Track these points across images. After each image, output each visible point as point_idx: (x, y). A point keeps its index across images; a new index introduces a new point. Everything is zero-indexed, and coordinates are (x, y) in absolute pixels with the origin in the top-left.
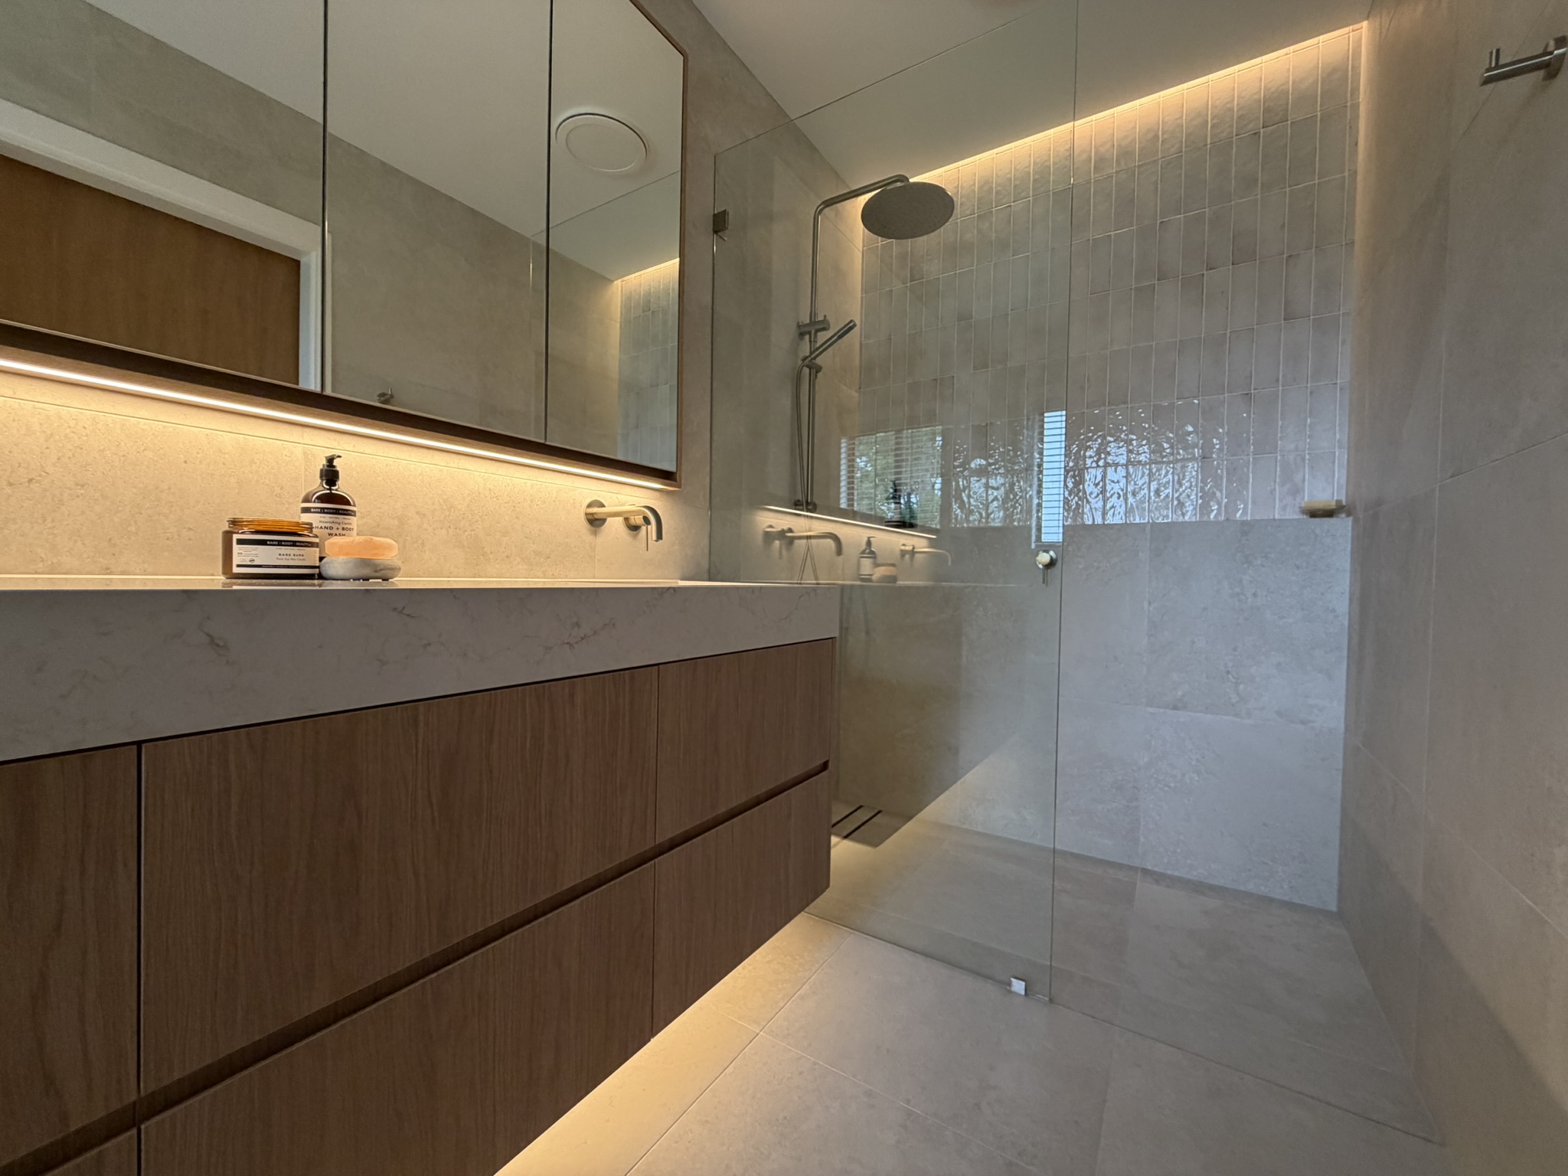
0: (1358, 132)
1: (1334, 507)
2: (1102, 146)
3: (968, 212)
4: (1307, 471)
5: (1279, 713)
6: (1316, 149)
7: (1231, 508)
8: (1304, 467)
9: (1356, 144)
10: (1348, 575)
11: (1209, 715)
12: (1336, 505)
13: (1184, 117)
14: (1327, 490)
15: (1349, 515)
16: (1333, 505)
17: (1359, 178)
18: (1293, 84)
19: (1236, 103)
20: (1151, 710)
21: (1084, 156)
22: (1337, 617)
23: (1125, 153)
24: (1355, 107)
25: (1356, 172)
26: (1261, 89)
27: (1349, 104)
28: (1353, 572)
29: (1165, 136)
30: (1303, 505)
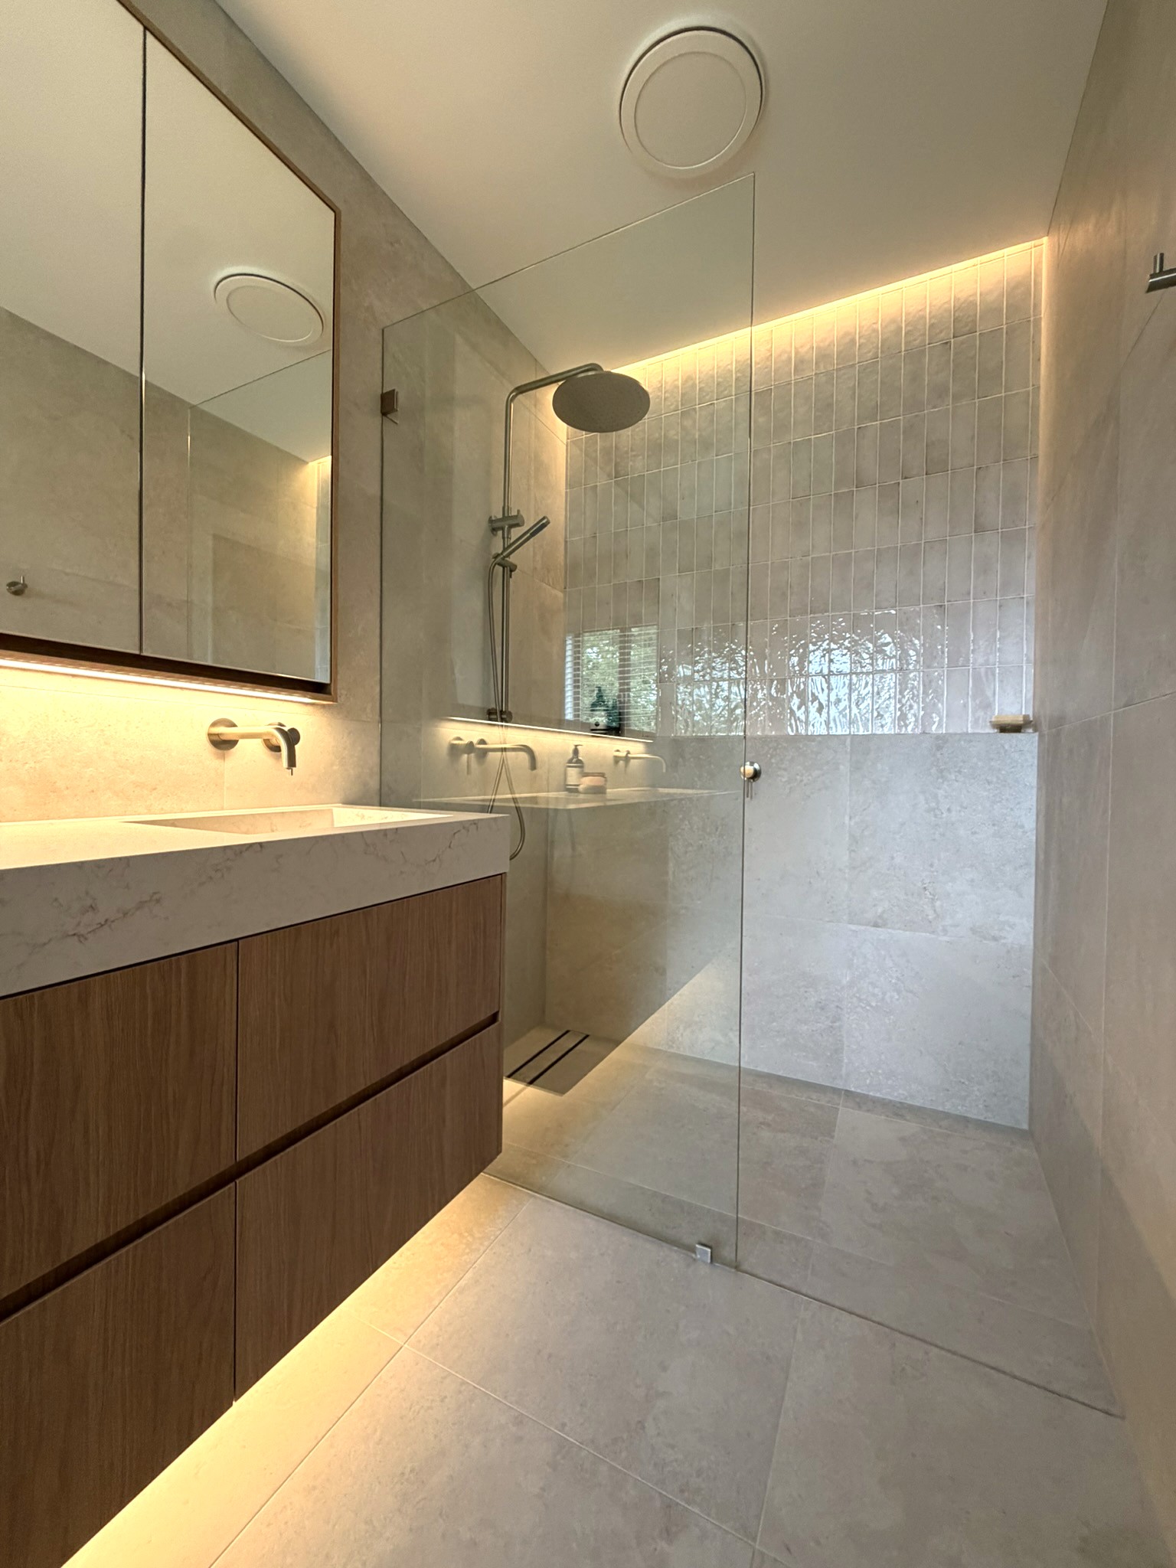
0: (1040, 347)
1: (1022, 722)
2: (802, 347)
3: (672, 407)
4: (997, 685)
5: (973, 930)
6: (1002, 362)
7: (926, 719)
8: (995, 679)
9: (1039, 360)
10: (1034, 791)
11: (908, 933)
12: (1024, 720)
13: (880, 322)
14: (1015, 705)
15: (1035, 731)
16: (1020, 720)
17: (1042, 392)
18: (981, 295)
19: (928, 311)
20: (853, 927)
21: (784, 357)
22: (1025, 832)
23: (823, 356)
24: (1037, 322)
25: (1039, 388)
26: (951, 299)
27: (1032, 319)
28: (1039, 789)
29: (862, 341)
30: (993, 720)
